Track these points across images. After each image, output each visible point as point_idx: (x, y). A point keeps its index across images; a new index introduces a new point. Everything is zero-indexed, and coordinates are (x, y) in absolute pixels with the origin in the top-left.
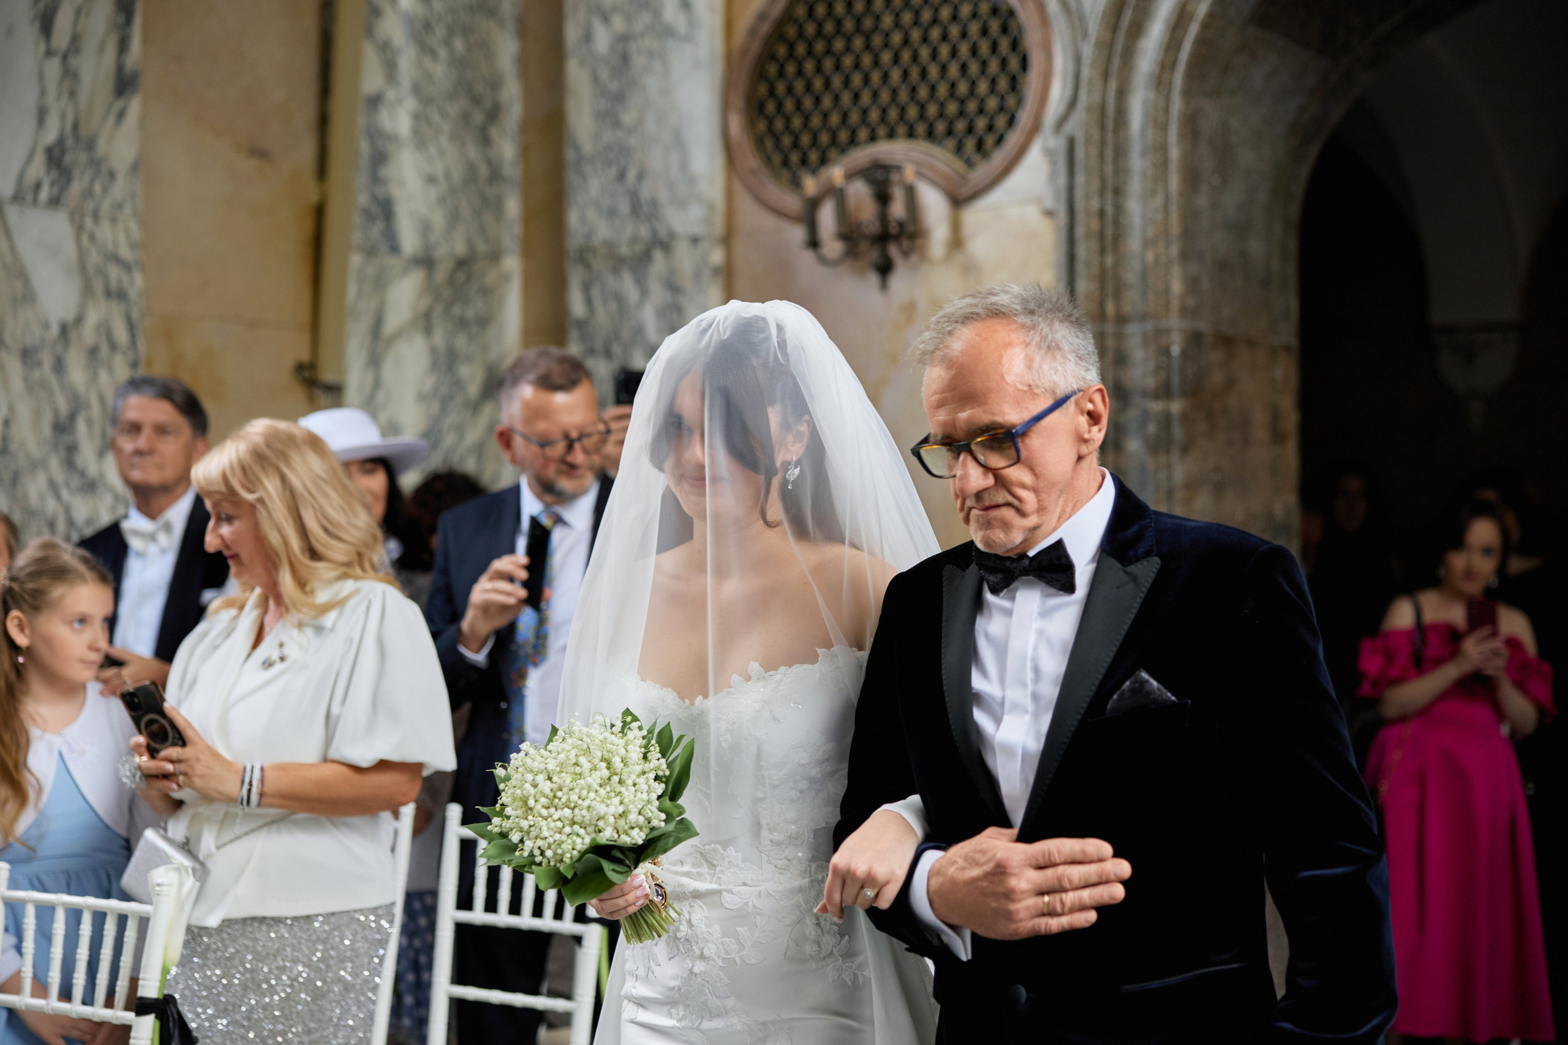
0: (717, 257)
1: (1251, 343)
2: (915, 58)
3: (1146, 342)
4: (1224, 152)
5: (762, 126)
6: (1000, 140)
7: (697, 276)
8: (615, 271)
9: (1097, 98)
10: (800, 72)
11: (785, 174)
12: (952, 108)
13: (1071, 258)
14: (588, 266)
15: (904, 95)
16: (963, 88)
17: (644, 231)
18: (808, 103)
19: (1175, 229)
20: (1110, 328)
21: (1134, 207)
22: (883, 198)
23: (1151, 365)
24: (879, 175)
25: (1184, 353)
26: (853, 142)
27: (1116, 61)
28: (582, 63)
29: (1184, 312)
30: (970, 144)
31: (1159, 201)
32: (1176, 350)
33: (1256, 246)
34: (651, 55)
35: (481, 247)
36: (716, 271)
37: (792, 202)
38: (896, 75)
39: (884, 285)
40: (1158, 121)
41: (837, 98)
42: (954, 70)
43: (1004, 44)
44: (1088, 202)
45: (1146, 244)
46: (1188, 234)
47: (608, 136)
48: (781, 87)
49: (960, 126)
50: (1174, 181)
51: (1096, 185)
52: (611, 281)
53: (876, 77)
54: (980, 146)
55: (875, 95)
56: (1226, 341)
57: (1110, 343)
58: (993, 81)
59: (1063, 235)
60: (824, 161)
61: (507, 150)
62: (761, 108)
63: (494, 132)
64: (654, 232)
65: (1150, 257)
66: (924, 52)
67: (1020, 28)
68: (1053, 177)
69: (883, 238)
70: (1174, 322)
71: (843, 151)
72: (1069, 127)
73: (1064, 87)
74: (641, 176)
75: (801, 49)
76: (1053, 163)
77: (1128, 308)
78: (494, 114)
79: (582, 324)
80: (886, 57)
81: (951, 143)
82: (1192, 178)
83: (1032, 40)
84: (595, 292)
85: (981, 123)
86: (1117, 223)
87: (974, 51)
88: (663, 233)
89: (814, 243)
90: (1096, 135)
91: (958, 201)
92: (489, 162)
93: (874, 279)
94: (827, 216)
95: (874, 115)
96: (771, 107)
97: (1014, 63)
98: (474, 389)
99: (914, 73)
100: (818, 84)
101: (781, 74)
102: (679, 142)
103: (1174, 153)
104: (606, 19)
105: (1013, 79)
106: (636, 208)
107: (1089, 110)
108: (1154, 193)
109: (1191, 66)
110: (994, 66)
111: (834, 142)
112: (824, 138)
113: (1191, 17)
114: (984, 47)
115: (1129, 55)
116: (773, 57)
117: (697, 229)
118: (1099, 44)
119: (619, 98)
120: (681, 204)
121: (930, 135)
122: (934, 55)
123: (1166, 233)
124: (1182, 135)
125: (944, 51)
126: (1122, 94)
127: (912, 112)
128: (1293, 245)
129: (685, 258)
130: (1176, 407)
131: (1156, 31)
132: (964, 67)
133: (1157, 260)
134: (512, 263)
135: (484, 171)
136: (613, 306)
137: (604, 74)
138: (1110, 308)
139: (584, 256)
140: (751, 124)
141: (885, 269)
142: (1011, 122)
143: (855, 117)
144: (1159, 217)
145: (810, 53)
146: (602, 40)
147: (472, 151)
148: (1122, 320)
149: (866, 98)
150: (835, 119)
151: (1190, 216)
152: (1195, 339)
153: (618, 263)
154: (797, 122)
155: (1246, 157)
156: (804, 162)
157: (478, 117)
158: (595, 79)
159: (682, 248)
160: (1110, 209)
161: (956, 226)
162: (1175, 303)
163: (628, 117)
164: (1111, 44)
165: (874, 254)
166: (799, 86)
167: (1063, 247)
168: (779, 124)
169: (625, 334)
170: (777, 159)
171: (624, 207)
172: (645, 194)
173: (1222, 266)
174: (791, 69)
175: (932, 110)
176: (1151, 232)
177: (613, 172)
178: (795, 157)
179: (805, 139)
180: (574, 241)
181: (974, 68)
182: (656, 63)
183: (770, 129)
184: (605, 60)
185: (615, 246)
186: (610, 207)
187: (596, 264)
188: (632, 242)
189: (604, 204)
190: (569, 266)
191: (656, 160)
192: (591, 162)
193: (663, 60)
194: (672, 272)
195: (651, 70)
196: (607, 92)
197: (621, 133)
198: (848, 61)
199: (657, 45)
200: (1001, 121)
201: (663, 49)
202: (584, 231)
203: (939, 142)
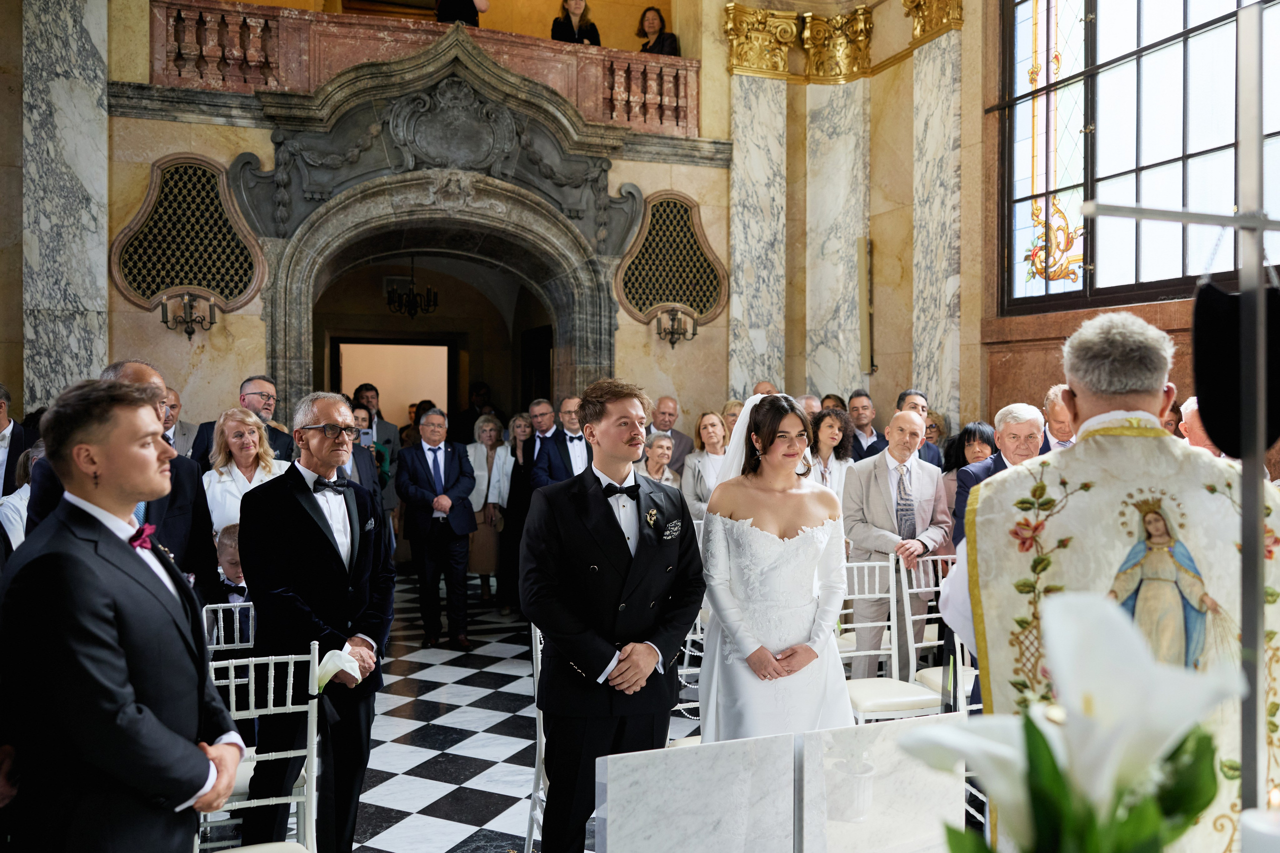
0: (107, 320)
2: (201, 257)
3: (300, 367)
5: (127, 270)
6: (241, 292)
8: (54, 321)
9: (283, 283)
10: (145, 253)
11: (139, 291)
12: (218, 277)
13: (273, 336)
14: (36, 318)
15: (195, 270)
16: (223, 271)
17: (70, 307)
18: (149, 265)
20: (287, 361)
21: (294, 321)
23: (303, 374)
25: (313, 371)
26: (172, 283)
27: (290, 272)
28: (33, 232)
30: (227, 291)
31: (306, 321)
34: (74, 236)
36: (106, 326)
38: (192, 262)
39: (190, 339)
40: (305, 294)
41: (164, 266)
43: (242, 258)
44: (280, 318)
45: (301, 334)
47: (48, 265)
48: (136, 257)
49: (223, 284)
50: (311, 315)
51: (283, 312)
52: (51, 326)
53: (182, 261)
54: (231, 293)
55: (182, 268)
57: (288, 366)
58: (237, 271)
59: (269, 328)
60: (158, 288)
62: (126, 264)
64: (78, 308)
65: (302, 339)
66: (205, 256)
67: (249, 254)
68: (265, 308)
69: (189, 322)
70: (310, 360)
71: (168, 286)
72: (272, 292)
73: (269, 278)
75: (146, 244)
76: (264, 305)
77: (292, 355)
79: (32, 342)
80: (187, 255)
81: (218, 290)
83: (255, 259)
84: (40, 329)
85: (232, 285)
86: (289, 326)
87: (228, 259)
88: (82, 309)
89: (165, 321)
90: (283, 296)
91: (224, 313)
93: (186, 336)
95: (182, 275)
96: (131, 264)
97: (246, 266)
99: (201, 262)
100: (154, 259)
101: (136, 252)
102: (90, 272)
103: (310, 305)
104: (48, 217)
105: (246, 272)
106: (65, 297)
108: (304, 317)
109: (316, 278)
110: (237, 265)
111: (163, 283)
112: (158, 280)
113: (316, 262)
114: (233, 258)
115: (294, 271)
116: (132, 245)
117: (98, 309)
118: (285, 266)
119: (56, 250)
120: (91, 298)
121: (209, 286)
122: (210, 257)
123: (309, 330)
125: (215, 257)
126: (291, 283)
127: (200, 276)
129: (93, 320)
131: (304, 265)
132: (223, 264)
133: (305, 339)
136: (51, 335)
137: (46, 239)
138: (288, 354)
139: (34, 313)
140: (122, 270)
141: (190, 333)
142: (246, 287)
143: (172, 274)
144: (305, 325)
145: (150, 247)
146: (45, 225)
148: (292, 358)
149: (178, 268)
150: (163, 273)
153: (55, 318)
154: (144, 272)
156: (149, 289)
158: (41, 240)
159: (92, 316)
160: (287, 321)
161: (224, 320)
162: (311, 354)
163: (60, 259)
164: (289, 267)
165: (184, 328)
166: (145, 259)
167: (270, 332)
168: (135, 271)
169: (59, 348)
170: (135, 284)
171: (59, 296)
172: (70, 291)
174: (141, 251)
176: (303, 330)
177: (52, 280)
179: (149, 279)
180: (28, 306)
181: (228, 264)
182: (77, 239)
183: (130, 273)
184: (47, 233)
185: (53, 312)
186: (50, 294)
187: (41, 317)
188: (63, 310)
189: (47, 292)
190: (25, 316)
191: (77, 279)
192: (39, 275)
193: (81, 239)
194: (86, 324)
195: (74, 242)
196: (48, 247)
197: (57, 265)
198: (169, 252)
199: (78, 232)
200: (241, 285)
201: (81, 234)
202: (33, 303)
203: (214, 289)
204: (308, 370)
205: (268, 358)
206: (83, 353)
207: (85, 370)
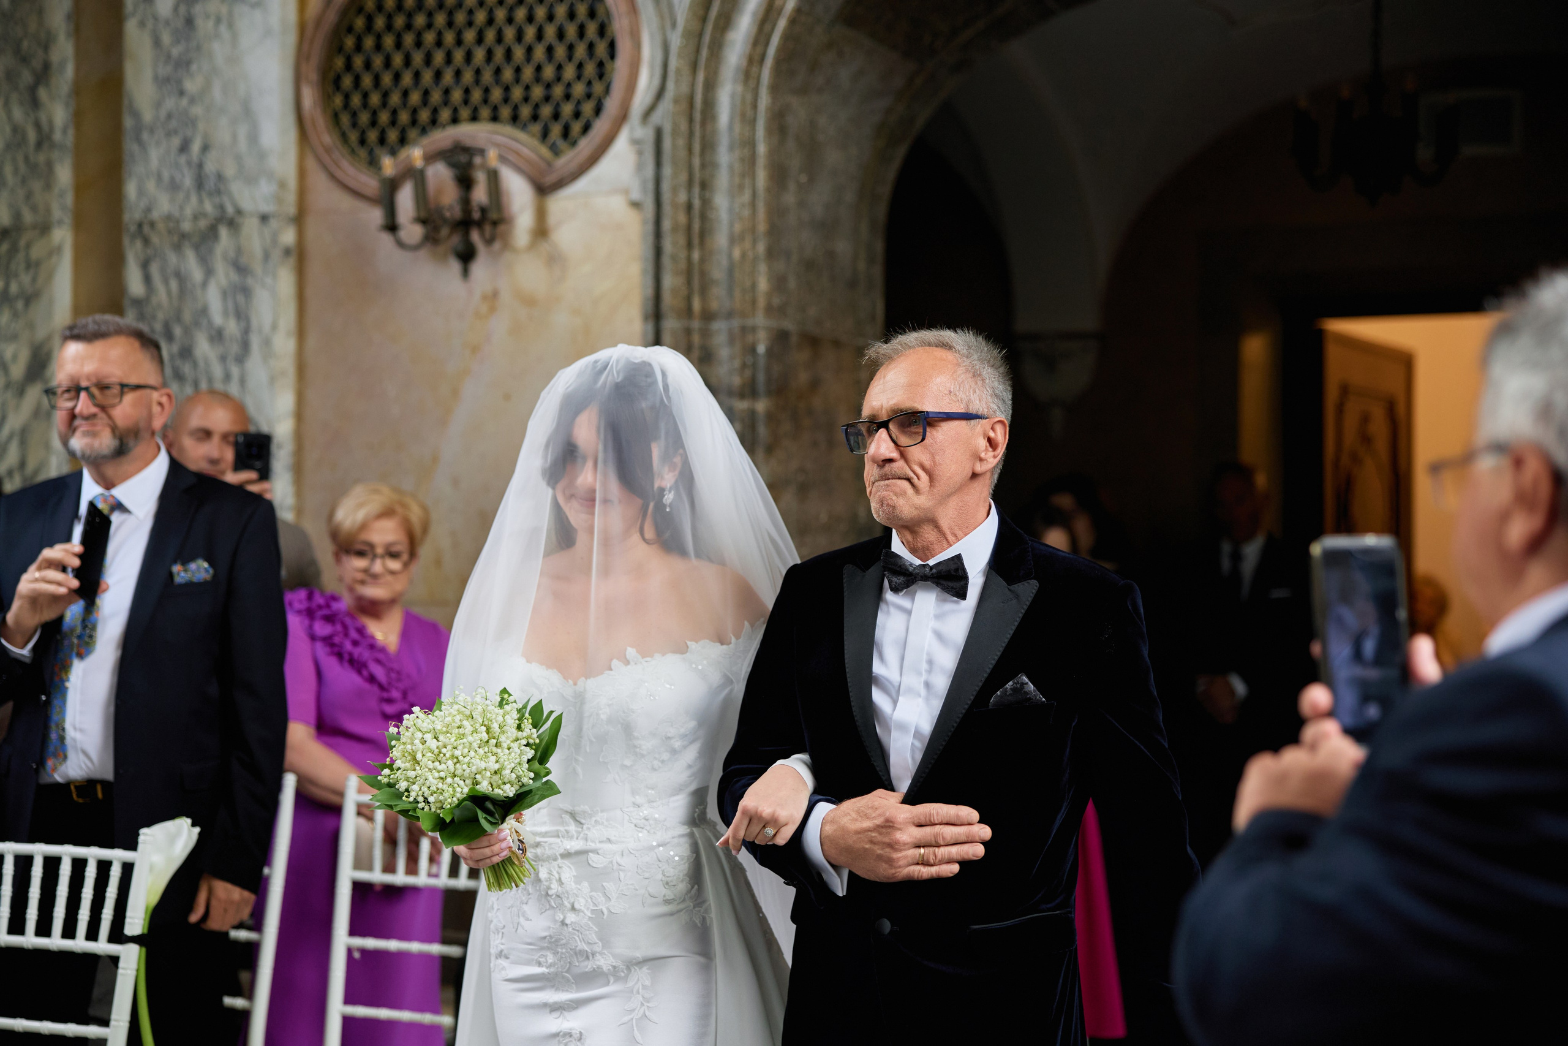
0: (289, 237)
1: (837, 344)
2: (500, 39)
3: (731, 340)
4: (812, 151)
5: (338, 100)
6: (586, 128)
7: (267, 256)
8: (178, 247)
9: (685, 88)
10: (378, 47)
11: (363, 153)
12: (538, 92)
13: (658, 252)
14: (146, 241)
15: (487, 76)
16: (549, 72)
17: (209, 207)
18: (387, 79)
19: (762, 227)
20: (696, 324)
21: (721, 201)
22: (465, 182)
23: (737, 363)
24: (463, 158)
25: (770, 352)
26: (434, 122)
27: (705, 53)
28: (142, 24)
29: (769, 310)
30: (556, 130)
31: (746, 197)
32: (761, 349)
33: (843, 247)
34: (218, 20)
35: (28, 217)
36: (287, 252)
37: (370, 183)
38: (479, 54)
39: (466, 273)
40: (746, 115)
41: (417, 75)
42: (539, 53)
43: (592, 29)
44: (675, 196)
45: (733, 240)
46: (774, 231)
47: (170, 104)
48: (358, 62)
49: (546, 111)
50: (762, 177)
51: (683, 177)
52: (172, 258)
53: (459, 56)
54: (566, 133)
55: (458, 74)
56: (813, 342)
57: (696, 339)
58: (580, 66)
59: (650, 227)
60: (403, 141)
61: (59, 114)
62: (337, 81)
63: (42, 93)
64: (222, 207)
65: (737, 253)
66: (510, 33)
67: (608, 14)
68: (640, 167)
69: (464, 224)
70: (760, 319)
71: (424, 131)
72: (657, 117)
73: (652, 76)
74: (205, 148)
75: (380, 22)
76: (640, 153)
77: (714, 305)
78: (44, 74)
79: (138, 303)
80: (470, 36)
81: (536, 128)
82: (779, 175)
83: (620, 26)
84: (154, 269)
85: (567, 109)
86: (704, 217)
87: (561, 35)
88: (230, 210)
89: (392, 227)
90: (684, 126)
91: (543, 189)
92: (38, 125)
93: (455, 266)
94: (405, 199)
95: (457, 95)
96: (347, 82)
97: (601, 49)
98: (18, 371)
99: (499, 53)
100: (398, 60)
101: (359, 48)
102: (247, 112)
103: (762, 149)
105: (601, 65)
106: (200, 183)
107: (676, 101)
108: (741, 187)
109: (778, 62)
110: (581, 51)
111: (414, 122)
112: (404, 117)
113: (780, 12)
114: (571, 30)
115: (717, 47)
116: (350, 30)
117: (266, 208)
118: (687, 34)
119: (183, 64)
120: (251, 180)
121: (515, 119)
122: (519, 37)
123: (753, 229)
124: (769, 131)
125: (530, 32)
126: (710, 86)
127: (497, 94)
128: (879, 247)
129: (253, 237)
130: (761, 406)
131: (744, 24)
132: (550, 50)
133: (744, 255)
134: (63, 236)
135: (32, 136)
136: (174, 285)
137: (166, 38)
138: (697, 305)
139: (143, 230)
140: (326, 98)
141: (467, 256)
142: (598, 110)
143: (436, 97)
144: (746, 213)
145: (389, 27)
146: (164, 1)
147: (18, 113)
148: (708, 316)
149: (448, 77)
150: (415, 98)
151: (776, 213)
152: (781, 338)
153: (180, 240)
154: (375, 99)
155: (833, 157)
156: (382, 141)
157: (27, 77)
158: (157, 42)
159: (250, 227)
160: (697, 203)
161: (541, 214)
162: (761, 302)
163: (191, 86)
164: (701, 35)
165: (456, 240)
166: (378, 61)
167: (650, 239)
168: (356, 100)
169: (187, 317)
170: (354, 137)
171: (188, 181)
172: (210, 167)
173: (809, 265)
174: (369, 42)
175: (517, 93)
176: (738, 227)
177: (176, 142)
178: (373, 136)
179: (384, 117)
180: (132, 214)
181: (560, 52)
182: (223, 29)
183: (346, 105)
184: (167, 23)
185: (178, 222)
186: (172, 180)
187: (155, 239)
188: (196, 217)
189: (166, 175)
190: (126, 241)
191: (222, 134)
192: (152, 131)
193: (231, 25)
194: (239, 251)
195: (217, 36)
196: (169, 57)
197: (184, 102)
198: (429, 38)
199: (224, 10)
200: (588, 108)
201: (231, 14)
202: (143, 204)
203: (524, 127)
204: (753, 350)
205: (646, 318)
206: (232, 327)
207: (235, 371)
